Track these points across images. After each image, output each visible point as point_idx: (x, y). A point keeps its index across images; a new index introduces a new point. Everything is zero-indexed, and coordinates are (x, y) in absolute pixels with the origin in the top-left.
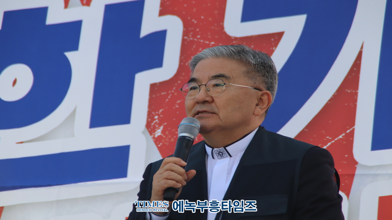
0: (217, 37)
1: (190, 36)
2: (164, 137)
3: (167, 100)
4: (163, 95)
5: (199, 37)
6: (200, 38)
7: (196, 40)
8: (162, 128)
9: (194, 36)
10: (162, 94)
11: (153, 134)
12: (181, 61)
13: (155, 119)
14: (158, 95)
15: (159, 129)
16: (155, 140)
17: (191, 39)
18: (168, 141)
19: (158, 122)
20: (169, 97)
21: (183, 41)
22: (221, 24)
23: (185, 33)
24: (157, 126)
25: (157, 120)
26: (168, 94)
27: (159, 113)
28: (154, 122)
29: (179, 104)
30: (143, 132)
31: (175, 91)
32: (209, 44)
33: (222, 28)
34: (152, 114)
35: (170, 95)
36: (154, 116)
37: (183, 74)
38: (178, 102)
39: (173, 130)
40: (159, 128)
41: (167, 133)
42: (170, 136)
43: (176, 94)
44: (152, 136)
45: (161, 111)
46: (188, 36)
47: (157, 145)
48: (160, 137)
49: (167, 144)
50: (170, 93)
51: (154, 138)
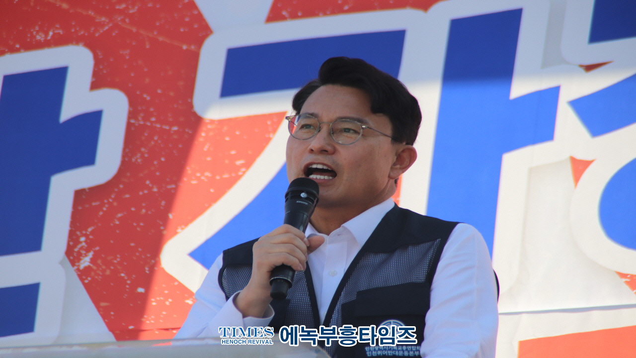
0: (182, 119)
1: (140, 118)
2: (95, 268)
3: (101, 213)
4: (95, 206)
5: (153, 119)
6: (156, 122)
7: (148, 124)
8: (91, 255)
9: (146, 119)
10: (94, 204)
11: (77, 264)
12: (125, 155)
13: (81, 242)
14: (87, 206)
15: (86, 256)
16: (79, 273)
17: (142, 123)
18: (100, 273)
19: (86, 246)
20: (105, 209)
21: (129, 125)
22: (189, 101)
23: (132, 115)
24: (83, 252)
25: (84, 244)
26: (103, 204)
27: (88, 233)
28: (79, 246)
29: (119, 219)
30: (61, 263)
31: (114, 200)
32: (170, 130)
33: (191, 106)
34: (77, 235)
35: (107, 206)
36: (78, 237)
37: (128, 174)
38: (119, 215)
39: (109, 258)
40: (87, 254)
41: (99, 262)
42: (104, 267)
43: (115, 204)
44: (76, 268)
45: (90, 230)
46: (136, 119)
47: (82, 280)
48: (87, 269)
49: (99, 278)
50: (106, 203)
51: (78, 270)
